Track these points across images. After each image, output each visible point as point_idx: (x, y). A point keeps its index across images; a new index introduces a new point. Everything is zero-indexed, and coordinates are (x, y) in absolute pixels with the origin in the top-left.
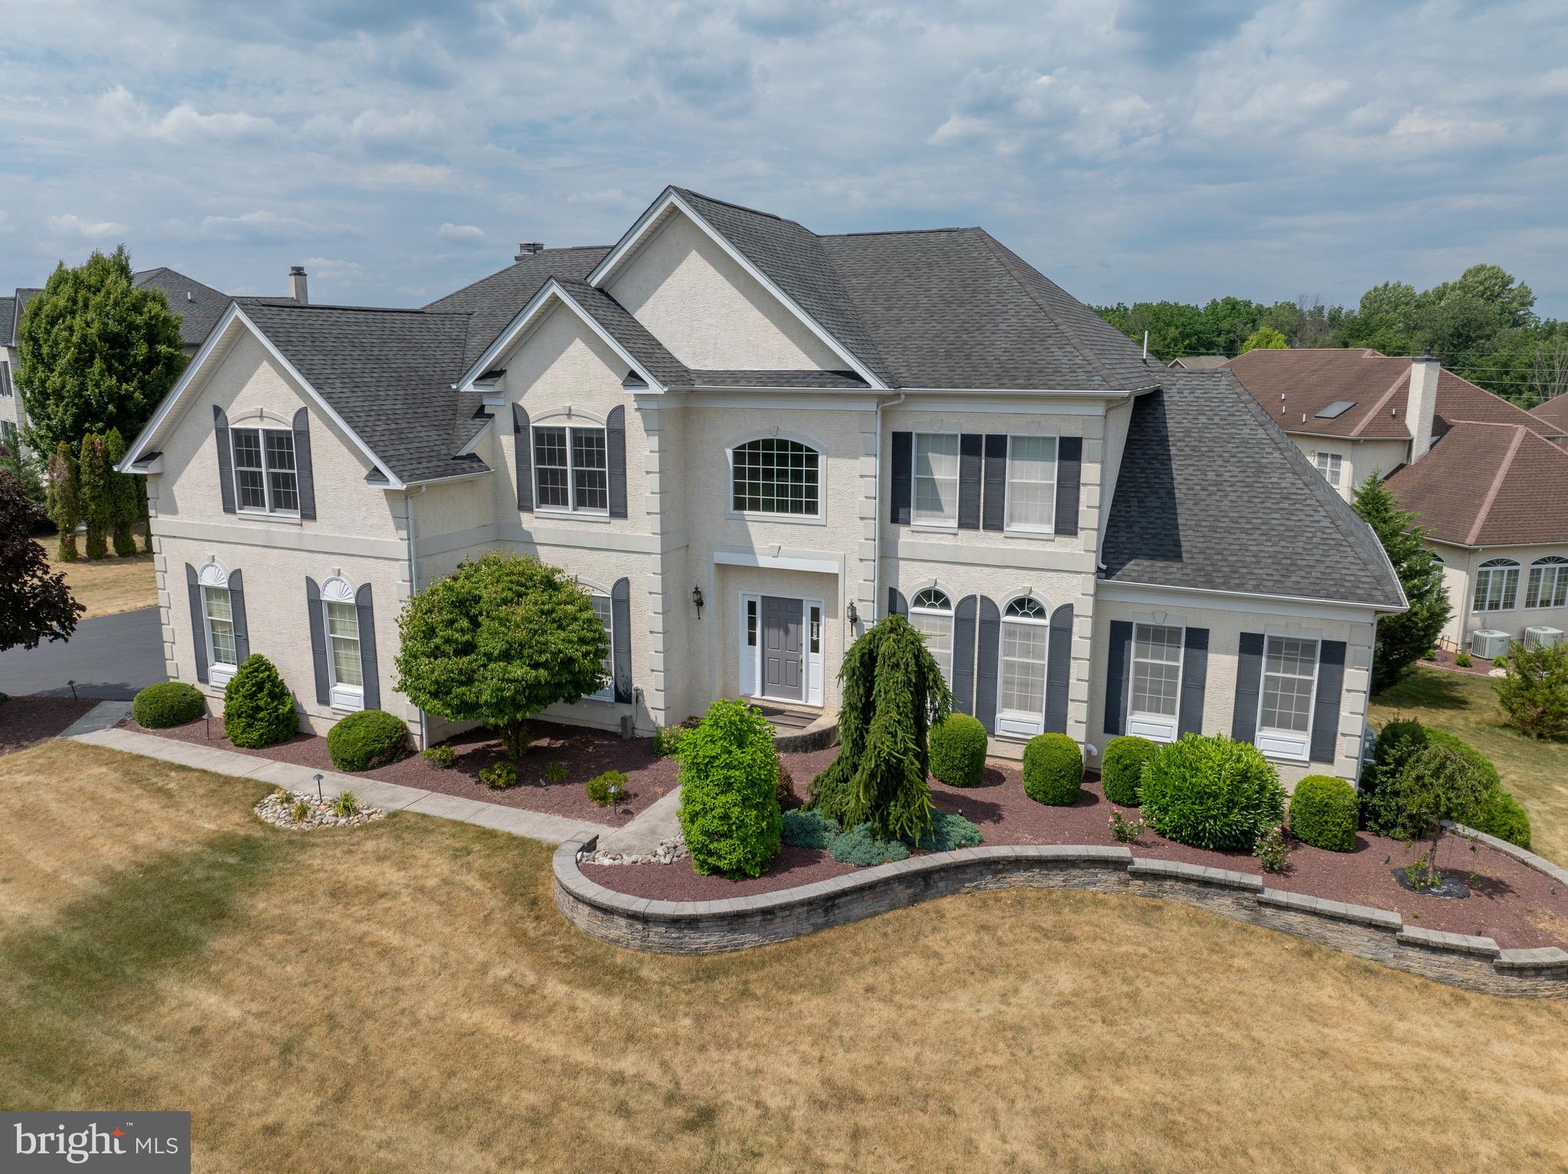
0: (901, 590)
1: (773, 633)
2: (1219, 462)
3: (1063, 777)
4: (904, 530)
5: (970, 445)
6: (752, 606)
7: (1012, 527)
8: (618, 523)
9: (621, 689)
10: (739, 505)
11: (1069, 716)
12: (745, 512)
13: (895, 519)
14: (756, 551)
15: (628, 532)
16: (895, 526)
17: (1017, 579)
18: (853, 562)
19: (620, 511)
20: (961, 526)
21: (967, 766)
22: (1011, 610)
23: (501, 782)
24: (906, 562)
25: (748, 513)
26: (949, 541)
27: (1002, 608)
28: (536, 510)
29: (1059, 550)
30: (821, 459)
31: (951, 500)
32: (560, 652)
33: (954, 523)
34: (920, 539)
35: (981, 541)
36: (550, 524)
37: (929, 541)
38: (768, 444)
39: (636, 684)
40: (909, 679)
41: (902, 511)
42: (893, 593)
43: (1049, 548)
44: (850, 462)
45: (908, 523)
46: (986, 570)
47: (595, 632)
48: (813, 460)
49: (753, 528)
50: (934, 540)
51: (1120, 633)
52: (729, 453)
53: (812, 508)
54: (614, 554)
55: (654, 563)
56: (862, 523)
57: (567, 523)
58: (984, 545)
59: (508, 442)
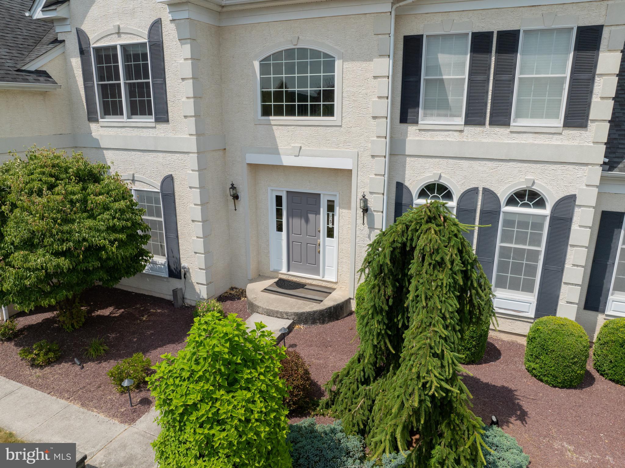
0: (407, 183)
1: (297, 222)
4: (411, 129)
5: (481, 42)
6: (279, 199)
7: (517, 123)
8: (161, 126)
9: (173, 267)
10: (266, 111)
12: (271, 118)
13: (403, 120)
14: (280, 151)
15: (171, 135)
16: (404, 126)
17: (520, 171)
18: (366, 159)
19: (163, 118)
20: (468, 122)
21: (474, 347)
22: (511, 201)
23: (40, 360)
24: (412, 159)
25: (273, 119)
26: (454, 137)
27: (503, 199)
28: (100, 120)
29: (566, 143)
30: (338, 64)
31: (459, 98)
32: (84, 240)
33: (461, 120)
34: (427, 137)
35: (486, 137)
36: (112, 132)
37: (436, 139)
38: (290, 53)
39: (184, 264)
41: (410, 111)
42: (400, 186)
43: (556, 141)
44: (364, 65)
45: (416, 122)
46: (489, 164)
47: (127, 220)
48: (330, 65)
49: (278, 132)
50: (440, 137)
51: (611, 222)
52: (257, 65)
53: (329, 111)
54: (160, 154)
55: (192, 161)
56: (373, 122)
57: (123, 130)
58: (490, 140)
59: (76, 62)
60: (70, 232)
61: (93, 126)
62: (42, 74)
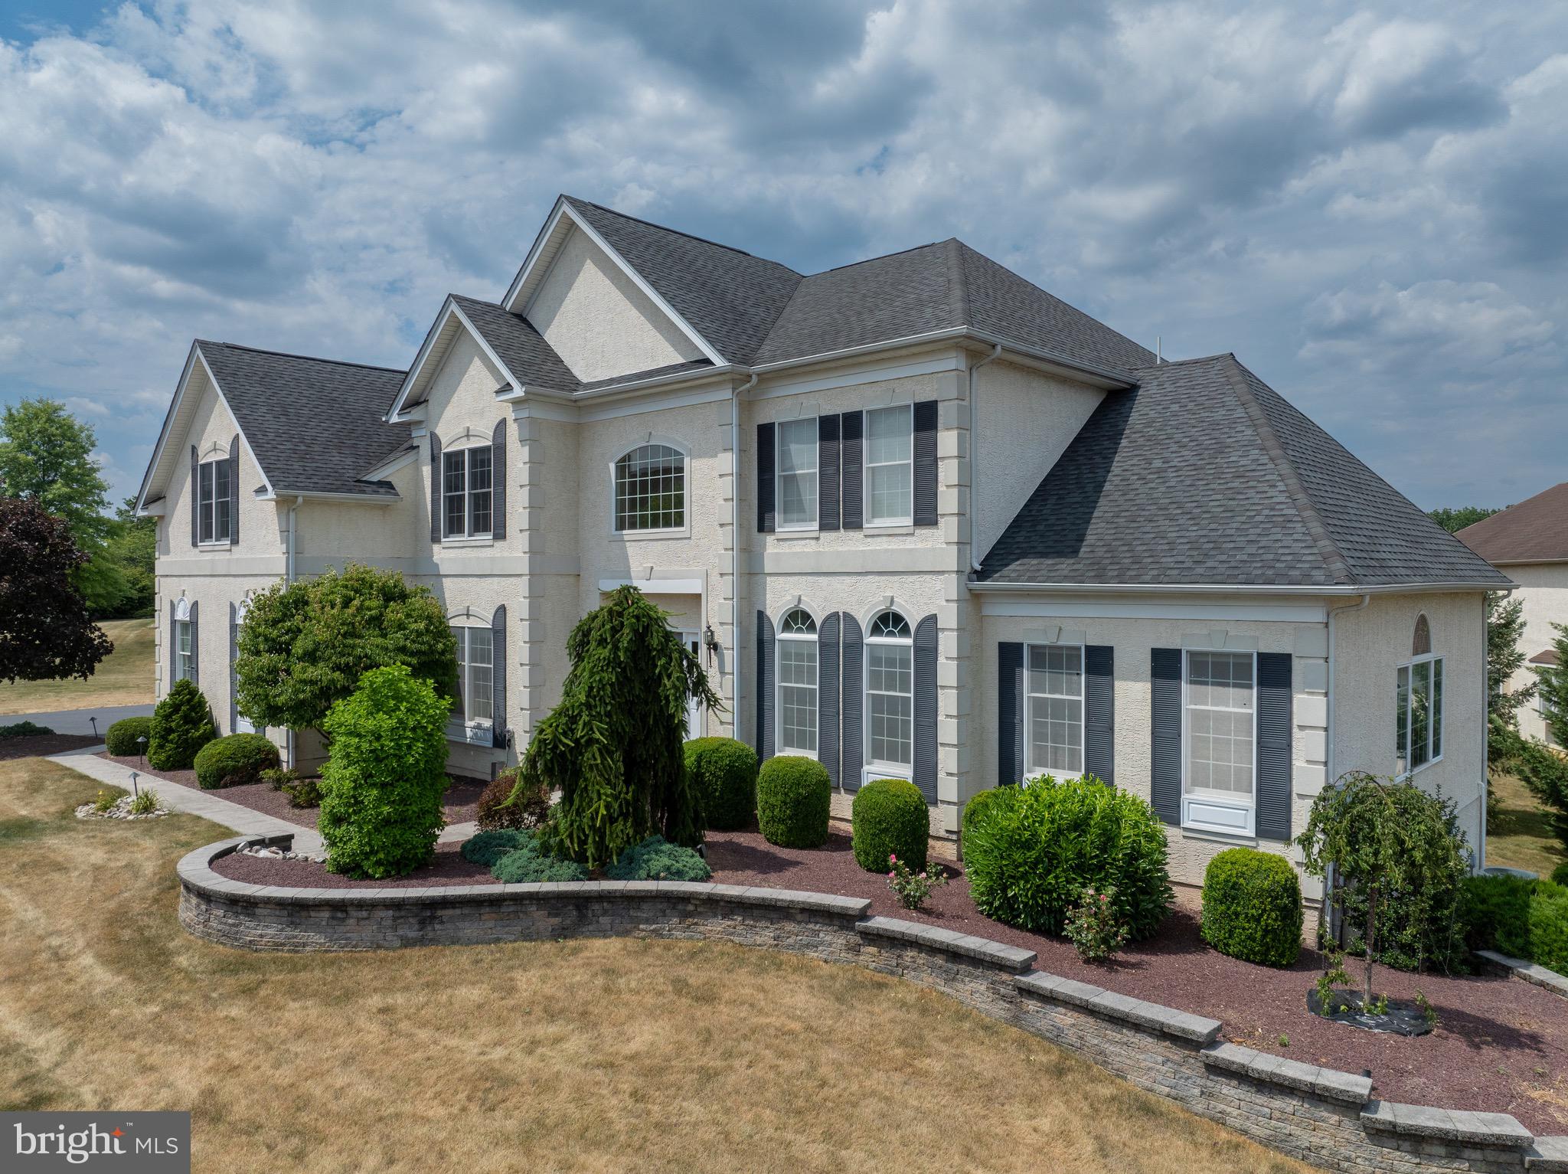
0: (768, 612)
2: (1174, 448)
3: (885, 831)
4: (770, 539)
5: (828, 428)
7: (871, 524)
8: (499, 544)
9: (498, 731)
10: (621, 525)
11: (940, 766)
12: (625, 532)
13: (761, 529)
14: (633, 574)
15: (506, 554)
16: (762, 535)
17: (879, 587)
18: (715, 578)
19: (500, 535)
20: (823, 527)
22: (874, 629)
23: (301, 800)
24: (773, 578)
25: (627, 533)
26: (811, 547)
27: (865, 625)
28: (443, 540)
29: (920, 546)
30: (687, 461)
31: (812, 496)
32: (366, 656)
33: (816, 526)
34: (785, 548)
35: (843, 544)
36: (452, 553)
37: (794, 550)
38: (643, 451)
39: (510, 726)
40: (617, 657)
41: (767, 516)
42: (761, 615)
43: (909, 544)
44: (710, 461)
45: (772, 530)
46: (848, 579)
47: (423, 643)
48: (680, 464)
49: (632, 549)
50: (798, 547)
51: (1010, 655)
52: (612, 467)
53: (679, 522)
54: (496, 579)
55: (522, 586)
56: (720, 531)
57: (464, 550)
58: (846, 549)
59: (427, 471)
60: (353, 647)
61: (436, 548)
62: (387, 486)
